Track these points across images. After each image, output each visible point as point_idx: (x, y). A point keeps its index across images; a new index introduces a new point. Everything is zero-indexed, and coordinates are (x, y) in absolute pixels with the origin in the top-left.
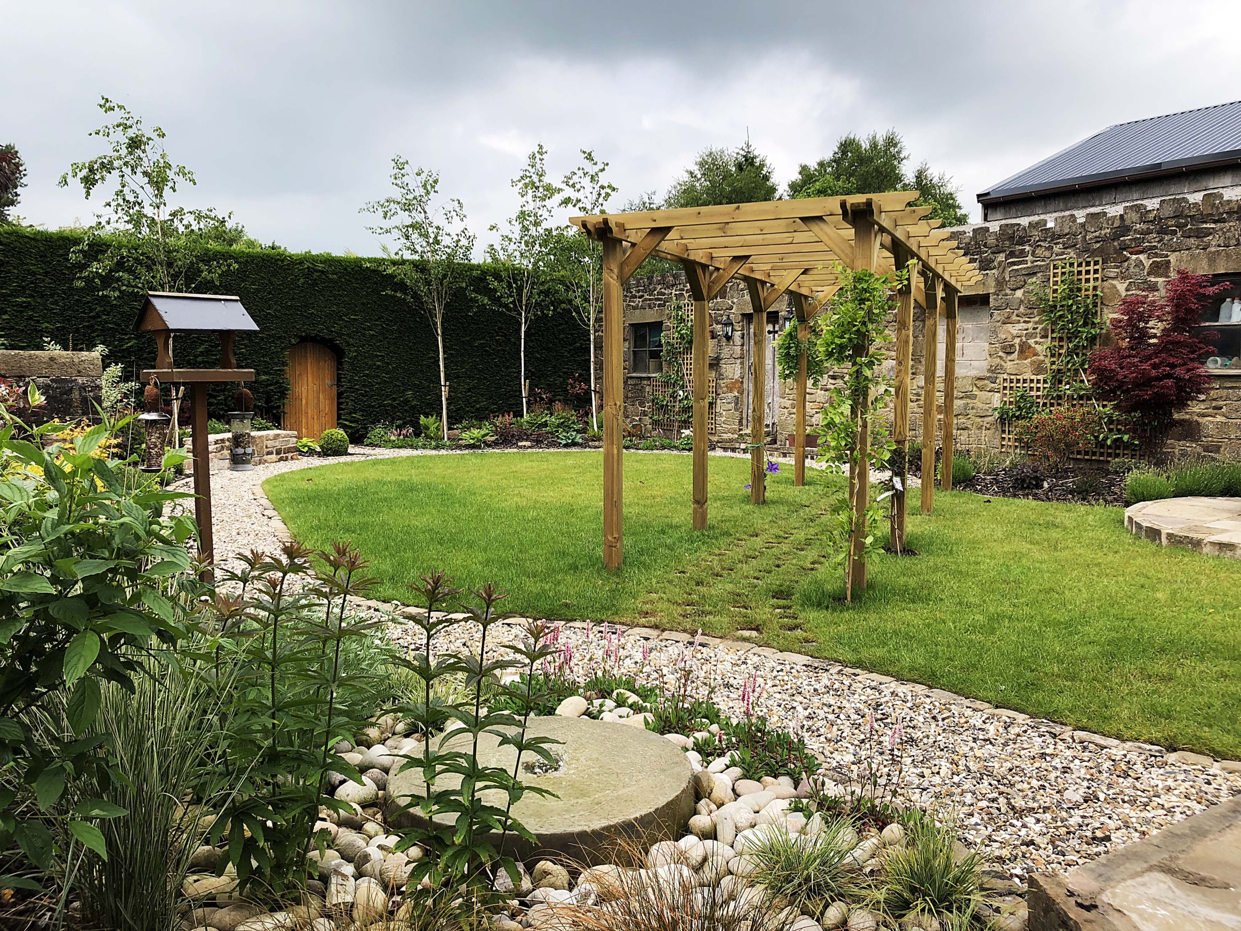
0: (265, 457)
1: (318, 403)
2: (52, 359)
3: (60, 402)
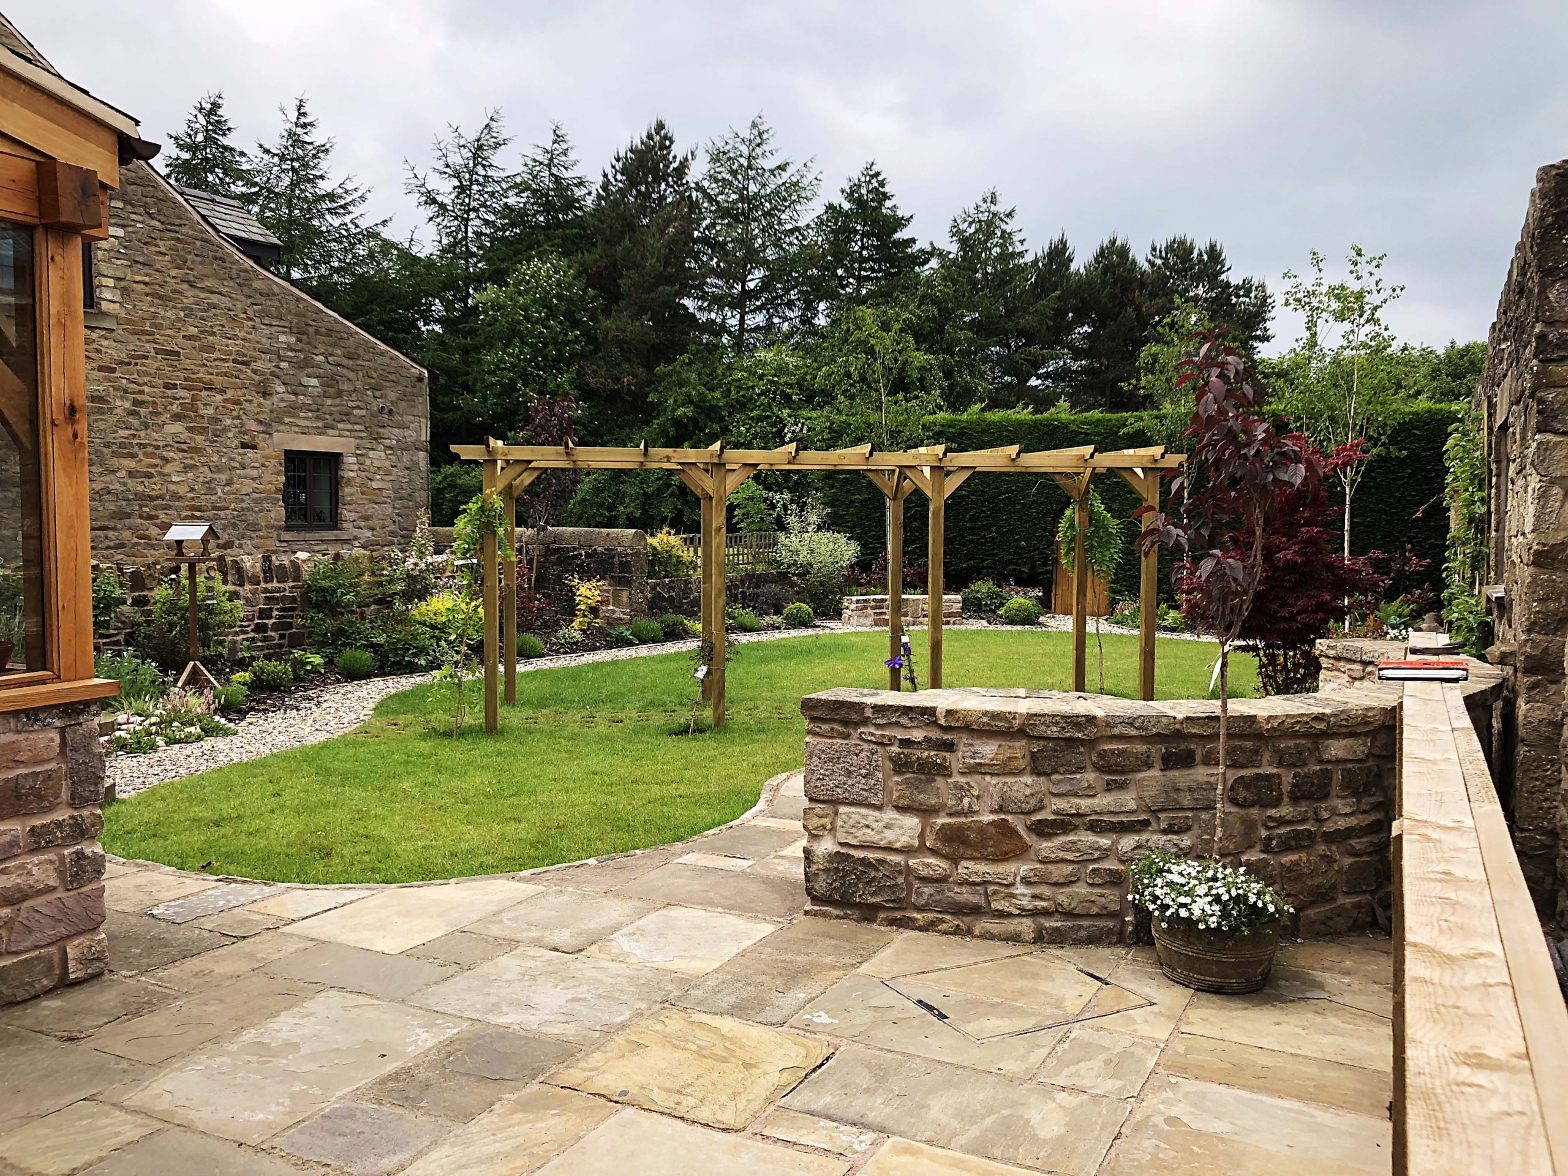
0: (921, 619)
2: (608, 534)
3: (608, 564)
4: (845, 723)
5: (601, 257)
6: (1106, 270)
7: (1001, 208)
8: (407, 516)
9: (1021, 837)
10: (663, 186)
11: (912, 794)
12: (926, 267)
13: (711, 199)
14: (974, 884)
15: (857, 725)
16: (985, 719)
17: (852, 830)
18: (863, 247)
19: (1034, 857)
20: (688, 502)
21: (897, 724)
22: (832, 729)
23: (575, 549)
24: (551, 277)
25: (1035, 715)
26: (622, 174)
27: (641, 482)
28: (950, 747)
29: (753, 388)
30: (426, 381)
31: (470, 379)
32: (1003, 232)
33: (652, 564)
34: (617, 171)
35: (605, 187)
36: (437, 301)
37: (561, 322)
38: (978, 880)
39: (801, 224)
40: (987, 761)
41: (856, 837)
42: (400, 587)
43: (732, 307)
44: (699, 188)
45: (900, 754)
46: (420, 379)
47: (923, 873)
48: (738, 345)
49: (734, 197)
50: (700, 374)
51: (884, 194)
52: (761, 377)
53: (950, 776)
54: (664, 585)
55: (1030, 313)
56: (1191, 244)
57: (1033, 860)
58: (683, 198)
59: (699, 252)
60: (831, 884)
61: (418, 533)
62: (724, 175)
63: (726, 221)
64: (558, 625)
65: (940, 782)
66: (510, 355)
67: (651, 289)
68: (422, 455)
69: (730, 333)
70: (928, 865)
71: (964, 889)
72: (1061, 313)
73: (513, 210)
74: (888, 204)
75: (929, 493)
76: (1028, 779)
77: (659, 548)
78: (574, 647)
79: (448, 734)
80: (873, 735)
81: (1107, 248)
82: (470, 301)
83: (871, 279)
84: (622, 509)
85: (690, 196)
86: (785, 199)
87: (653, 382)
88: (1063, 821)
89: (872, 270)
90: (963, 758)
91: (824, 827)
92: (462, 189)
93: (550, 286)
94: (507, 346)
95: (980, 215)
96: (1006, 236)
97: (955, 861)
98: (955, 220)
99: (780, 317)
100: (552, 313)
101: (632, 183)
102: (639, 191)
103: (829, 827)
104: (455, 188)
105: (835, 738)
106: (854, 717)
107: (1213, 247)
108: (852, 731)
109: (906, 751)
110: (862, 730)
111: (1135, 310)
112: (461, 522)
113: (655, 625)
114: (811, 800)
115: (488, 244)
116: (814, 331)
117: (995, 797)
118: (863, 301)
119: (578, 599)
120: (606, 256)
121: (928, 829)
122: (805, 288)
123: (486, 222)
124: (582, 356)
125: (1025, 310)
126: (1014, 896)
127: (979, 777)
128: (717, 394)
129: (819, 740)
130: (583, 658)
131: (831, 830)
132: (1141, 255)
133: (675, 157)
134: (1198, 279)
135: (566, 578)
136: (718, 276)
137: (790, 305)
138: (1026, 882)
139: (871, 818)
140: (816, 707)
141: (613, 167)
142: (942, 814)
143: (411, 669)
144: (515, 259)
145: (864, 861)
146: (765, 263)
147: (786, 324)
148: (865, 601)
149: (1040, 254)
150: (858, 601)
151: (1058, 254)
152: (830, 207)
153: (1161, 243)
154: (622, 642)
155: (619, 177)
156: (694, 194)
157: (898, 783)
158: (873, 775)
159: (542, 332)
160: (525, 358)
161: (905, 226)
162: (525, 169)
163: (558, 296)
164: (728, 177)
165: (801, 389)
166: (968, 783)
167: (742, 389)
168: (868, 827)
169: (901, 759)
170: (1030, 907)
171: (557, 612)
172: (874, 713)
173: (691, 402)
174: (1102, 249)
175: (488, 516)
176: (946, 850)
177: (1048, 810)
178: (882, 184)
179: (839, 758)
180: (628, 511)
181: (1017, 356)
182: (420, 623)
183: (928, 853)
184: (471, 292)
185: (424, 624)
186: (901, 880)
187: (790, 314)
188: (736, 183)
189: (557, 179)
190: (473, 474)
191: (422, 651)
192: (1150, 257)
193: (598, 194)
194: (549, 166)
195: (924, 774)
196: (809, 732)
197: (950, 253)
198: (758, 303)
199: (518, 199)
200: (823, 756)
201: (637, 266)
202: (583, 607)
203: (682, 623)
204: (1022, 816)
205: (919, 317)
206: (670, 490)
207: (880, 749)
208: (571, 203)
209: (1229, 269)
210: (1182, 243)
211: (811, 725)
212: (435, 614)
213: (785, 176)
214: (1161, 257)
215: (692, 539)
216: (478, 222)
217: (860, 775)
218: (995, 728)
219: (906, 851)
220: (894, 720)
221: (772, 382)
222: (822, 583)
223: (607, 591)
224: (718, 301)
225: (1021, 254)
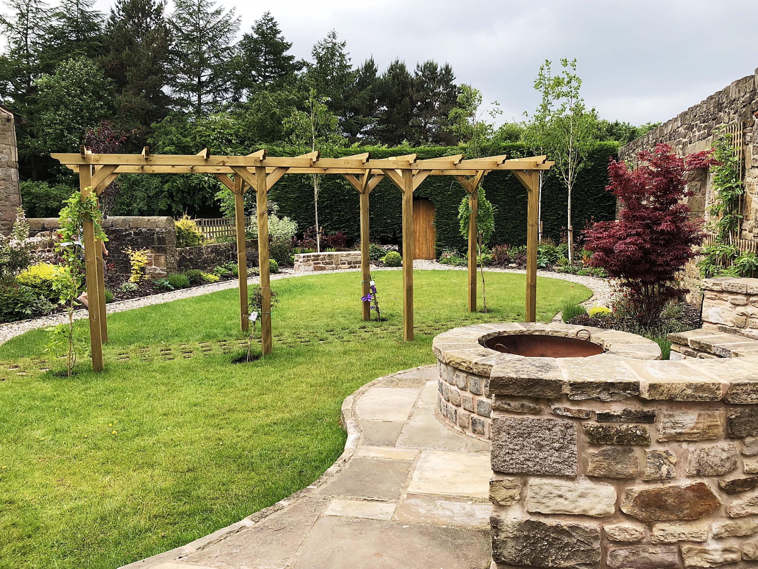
0: (340, 266)
1: (426, 235)
2: (149, 220)
3: (150, 239)
4: (537, 400)
5: (113, 59)
6: (394, 77)
7: (339, 41)
8: (6, 211)
9: (715, 497)
10: (148, 19)
11: (609, 464)
12: (301, 72)
13: (179, 29)
14: (670, 544)
15: (549, 401)
16: (689, 391)
17: (544, 501)
18: (266, 60)
19: (723, 514)
20: (174, 201)
21: (598, 400)
22: (522, 406)
23: (126, 230)
24: (82, 69)
25: (738, 385)
26: (123, 12)
27: (146, 190)
28: (650, 418)
29: (209, 136)
30: (13, 121)
31: (35, 129)
32: (340, 54)
33: (178, 238)
34: (119, 9)
35: (113, 18)
36: (10, 83)
37: (90, 97)
38: (674, 540)
39: (230, 45)
40: (687, 430)
41: (547, 507)
42: (7, 259)
43: (193, 91)
44: (170, 22)
45: (598, 428)
46: (9, 120)
47: (620, 537)
48: (198, 111)
49: (191, 28)
50: (177, 128)
51: (276, 30)
52: (213, 130)
53: (648, 446)
54: (186, 251)
55: (357, 98)
56: (436, 65)
57: (722, 517)
58: (160, 26)
59: (172, 59)
60: (521, 551)
61: (18, 222)
62: (184, 15)
63: (188, 42)
64: (119, 280)
65: (637, 452)
66: (59, 115)
67: (146, 77)
68: (13, 170)
69: (193, 105)
70: (625, 530)
71: (658, 550)
72: (372, 99)
73: (55, 30)
74: (278, 36)
75: (403, 187)
76: (724, 444)
77: (182, 228)
78: (132, 294)
79: (63, 375)
80: (568, 410)
81: (394, 65)
82: (31, 83)
83: (271, 77)
84: (135, 205)
85: (165, 26)
86: (220, 31)
87: (151, 132)
88: (752, 479)
89: (272, 73)
90: (664, 428)
91: (512, 498)
92: (22, 15)
93: (82, 74)
94: (57, 110)
95: (327, 44)
96: (342, 56)
97: (649, 524)
98: (315, 47)
99: (220, 97)
100: (84, 91)
101: (130, 17)
102: (134, 22)
103: (518, 497)
104: (18, 14)
105: (525, 414)
106: (550, 394)
107: (447, 67)
108: (543, 407)
109: (604, 425)
110: (557, 406)
111: (410, 98)
112: (64, 213)
113: (183, 277)
114: (497, 472)
115: (41, 49)
116: (240, 106)
117: (694, 464)
118: (266, 88)
119: (132, 263)
120: (117, 59)
121: (623, 497)
122: (235, 81)
123: (39, 36)
124: (105, 117)
125: (355, 96)
126: (705, 552)
127: (676, 445)
128: (188, 139)
129: (507, 416)
130: (140, 302)
131: (519, 500)
132: (411, 70)
133: (154, 3)
134: (440, 83)
135: (123, 249)
136: (185, 73)
137: (226, 90)
138: (718, 538)
139: (564, 489)
140: (507, 385)
141: (117, 7)
142: (637, 481)
143: (20, 317)
144: (58, 58)
145: (557, 529)
146: (210, 66)
147: (225, 101)
148: (308, 256)
149: (360, 67)
150: (304, 257)
151: (370, 68)
152: (246, 37)
153: (422, 64)
154: (164, 289)
155: (121, 13)
156: (168, 26)
157: (594, 455)
158: (567, 447)
159: (79, 102)
160: (69, 118)
161: (288, 49)
162: (62, 5)
163: (87, 81)
164: (188, 17)
165: (237, 137)
166: (666, 452)
167: (203, 136)
168: (560, 496)
169: (599, 433)
170: (721, 560)
171: (116, 271)
172: (572, 390)
173: (173, 144)
174: (392, 67)
175: (86, 208)
176: (643, 515)
177: (740, 470)
178: (275, 25)
179: (529, 434)
180: (139, 206)
181: (352, 121)
182: (23, 284)
183: (622, 518)
184: (32, 78)
185: (27, 284)
186: (596, 545)
187: (226, 95)
188: (192, 20)
189: (82, 12)
190: (41, 186)
191: (26, 304)
192: (416, 70)
193: (109, 23)
194: (77, 4)
195: (621, 445)
196: (496, 409)
197: (313, 65)
198: (208, 89)
199: (59, 23)
200: (512, 432)
201: (135, 65)
202: (136, 268)
203: (200, 275)
204: (716, 479)
205: (298, 98)
206: (163, 194)
207: (575, 424)
208: (93, 27)
209: (455, 78)
210: (431, 64)
211: (498, 403)
212: (34, 277)
213: (220, 17)
214: (422, 71)
215: (200, 222)
216: (34, 36)
217: (554, 448)
218: (699, 400)
219: (603, 518)
220: (595, 396)
221: (220, 132)
222: (279, 247)
223: (150, 257)
224: (185, 88)
225: (350, 67)
